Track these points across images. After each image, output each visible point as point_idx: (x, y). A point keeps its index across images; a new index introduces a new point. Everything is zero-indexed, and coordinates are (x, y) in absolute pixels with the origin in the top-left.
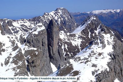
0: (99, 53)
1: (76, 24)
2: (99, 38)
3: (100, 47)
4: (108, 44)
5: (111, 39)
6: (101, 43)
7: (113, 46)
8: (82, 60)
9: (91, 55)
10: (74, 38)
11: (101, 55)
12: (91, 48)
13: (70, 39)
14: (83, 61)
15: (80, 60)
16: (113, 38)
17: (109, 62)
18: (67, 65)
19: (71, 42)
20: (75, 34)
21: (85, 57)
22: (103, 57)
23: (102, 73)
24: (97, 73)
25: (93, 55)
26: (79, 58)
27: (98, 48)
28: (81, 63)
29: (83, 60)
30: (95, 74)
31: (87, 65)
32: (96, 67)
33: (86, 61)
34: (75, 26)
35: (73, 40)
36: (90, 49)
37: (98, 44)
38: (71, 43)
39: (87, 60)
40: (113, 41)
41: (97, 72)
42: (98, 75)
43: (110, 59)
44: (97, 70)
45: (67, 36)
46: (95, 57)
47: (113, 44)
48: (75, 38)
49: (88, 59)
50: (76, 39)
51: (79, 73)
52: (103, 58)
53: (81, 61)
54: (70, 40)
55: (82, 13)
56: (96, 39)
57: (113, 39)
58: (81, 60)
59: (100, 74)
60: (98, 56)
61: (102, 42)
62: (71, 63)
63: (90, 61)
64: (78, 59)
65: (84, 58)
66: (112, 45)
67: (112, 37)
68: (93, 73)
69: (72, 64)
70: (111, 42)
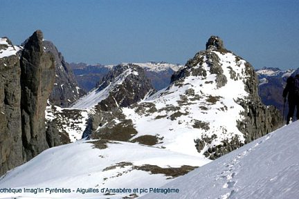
0: (210, 96)
1: (77, 88)
2: (205, 59)
3: (211, 82)
4: (232, 78)
5: (239, 66)
6: (212, 72)
7: (247, 83)
8: (160, 110)
9: (185, 100)
10: (76, 121)
11: (216, 101)
12: (184, 83)
13: (64, 123)
14: (164, 113)
15: (153, 110)
16: (245, 64)
17: (241, 120)
18: (114, 122)
19: (67, 131)
20: (79, 111)
21: (168, 103)
22: (223, 106)
23: (225, 145)
24: (211, 146)
25: (192, 100)
26: (151, 105)
27: (204, 84)
28: (159, 117)
29: (164, 111)
30: (206, 148)
31: (179, 123)
32: (208, 128)
33: (171, 113)
34: (75, 93)
35: (73, 125)
36: (181, 85)
37: (205, 74)
38: (67, 134)
39: (177, 111)
40: (244, 70)
41: (210, 143)
42: (214, 150)
43: (241, 113)
44: (210, 137)
45: (54, 114)
46: (198, 105)
47: (246, 80)
48: (80, 120)
49: (179, 108)
50: (80, 125)
51: (159, 141)
52: (222, 109)
53: (156, 114)
54: (64, 126)
55: (91, 67)
56: (195, 61)
57: (243, 66)
58: (156, 110)
59: (219, 146)
60: (208, 103)
61: (216, 70)
62: (127, 118)
63: (186, 114)
64: (148, 109)
65: (165, 106)
66: (244, 81)
67: (241, 60)
68: (199, 145)
69: (130, 121)
70: (241, 75)
